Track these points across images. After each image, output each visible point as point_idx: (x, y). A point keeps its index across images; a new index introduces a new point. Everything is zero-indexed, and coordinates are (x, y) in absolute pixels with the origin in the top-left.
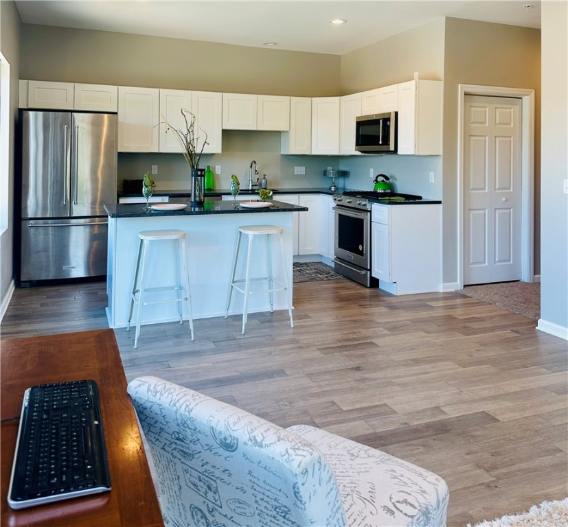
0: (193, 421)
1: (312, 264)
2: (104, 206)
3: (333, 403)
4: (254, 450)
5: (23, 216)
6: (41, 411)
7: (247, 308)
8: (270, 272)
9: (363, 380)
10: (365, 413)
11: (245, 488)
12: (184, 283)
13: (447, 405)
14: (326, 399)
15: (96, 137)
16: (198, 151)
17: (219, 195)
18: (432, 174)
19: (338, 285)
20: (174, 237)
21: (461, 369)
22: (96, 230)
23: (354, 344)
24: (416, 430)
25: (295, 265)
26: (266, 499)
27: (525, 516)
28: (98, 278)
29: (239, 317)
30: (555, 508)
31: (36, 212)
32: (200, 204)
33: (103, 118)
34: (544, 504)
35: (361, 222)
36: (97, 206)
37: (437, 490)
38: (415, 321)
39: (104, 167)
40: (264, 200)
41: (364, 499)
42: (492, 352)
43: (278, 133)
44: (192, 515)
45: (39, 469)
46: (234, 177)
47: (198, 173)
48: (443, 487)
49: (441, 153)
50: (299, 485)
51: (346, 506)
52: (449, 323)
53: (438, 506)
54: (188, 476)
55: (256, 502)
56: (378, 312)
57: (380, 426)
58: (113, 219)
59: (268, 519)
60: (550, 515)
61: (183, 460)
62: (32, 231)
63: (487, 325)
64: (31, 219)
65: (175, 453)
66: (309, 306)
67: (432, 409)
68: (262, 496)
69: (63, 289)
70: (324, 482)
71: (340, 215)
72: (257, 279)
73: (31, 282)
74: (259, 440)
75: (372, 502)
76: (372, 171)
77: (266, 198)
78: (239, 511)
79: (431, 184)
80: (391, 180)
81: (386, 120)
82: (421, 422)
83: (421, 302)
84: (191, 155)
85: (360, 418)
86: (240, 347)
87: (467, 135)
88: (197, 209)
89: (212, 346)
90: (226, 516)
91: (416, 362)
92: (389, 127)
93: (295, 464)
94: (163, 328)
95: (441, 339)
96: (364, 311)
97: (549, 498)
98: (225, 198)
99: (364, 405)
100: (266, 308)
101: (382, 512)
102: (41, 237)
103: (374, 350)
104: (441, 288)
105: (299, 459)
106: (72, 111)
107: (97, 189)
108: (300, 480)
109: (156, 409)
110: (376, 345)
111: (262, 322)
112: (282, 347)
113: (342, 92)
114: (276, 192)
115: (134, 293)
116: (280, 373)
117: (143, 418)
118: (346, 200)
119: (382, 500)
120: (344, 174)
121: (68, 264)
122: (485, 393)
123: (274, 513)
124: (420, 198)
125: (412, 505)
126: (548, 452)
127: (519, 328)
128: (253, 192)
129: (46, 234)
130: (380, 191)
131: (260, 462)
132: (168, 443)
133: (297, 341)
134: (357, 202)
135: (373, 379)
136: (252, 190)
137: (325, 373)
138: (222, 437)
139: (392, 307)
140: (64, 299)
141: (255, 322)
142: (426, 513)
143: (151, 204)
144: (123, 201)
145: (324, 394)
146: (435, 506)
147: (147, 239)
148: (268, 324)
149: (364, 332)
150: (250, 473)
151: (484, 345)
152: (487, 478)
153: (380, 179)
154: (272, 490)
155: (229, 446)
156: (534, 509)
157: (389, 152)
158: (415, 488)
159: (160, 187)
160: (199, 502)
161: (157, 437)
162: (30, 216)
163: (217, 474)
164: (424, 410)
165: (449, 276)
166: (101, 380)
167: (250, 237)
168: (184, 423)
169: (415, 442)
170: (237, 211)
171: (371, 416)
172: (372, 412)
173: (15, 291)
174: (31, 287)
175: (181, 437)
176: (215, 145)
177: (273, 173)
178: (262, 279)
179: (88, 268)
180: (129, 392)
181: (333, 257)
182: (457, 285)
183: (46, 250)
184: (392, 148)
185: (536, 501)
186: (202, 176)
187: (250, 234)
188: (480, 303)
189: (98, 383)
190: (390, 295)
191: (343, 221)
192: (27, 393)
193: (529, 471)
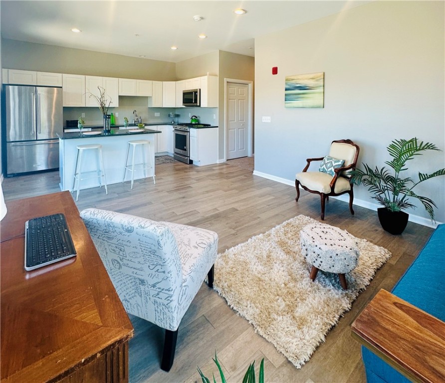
0: (113, 223)
1: (163, 156)
2: (57, 134)
3: (173, 212)
4: (141, 231)
5: (8, 140)
6: (36, 229)
7: (133, 177)
8: (144, 160)
9: (185, 202)
10: (186, 215)
11: (137, 246)
12: (101, 168)
13: (219, 207)
14: (170, 211)
15: (50, 99)
16: (107, 106)
17: (118, 127)
18: (214, 115)
19: (175, 164)
20: (96, 147)
21: (225, 193)
22: (51, 146)
23: (182, 188)
24: (207, 218)
25: (156, 157)
26: (146, 249)
27: (247, 243)
28: (54, 169)
29: (130, 182)
30: (257, 238)
31: (15, 138)
32: (109, 131)
33: (54, 89)
34: (253, 237)
35: (185, 137)
36: (52, 134)
37: (214, 237)
38: (208, 176)
39: (55, 115)
40: (140, 128)
41: (186, 245)
42: (236, 185)
43: (146, 98)
44: (113, 264)
45: (39, 253)
46: (126, 118)
47: (107, 117)
48: (216, 235)
49: (218, 106)
50: (160, 240)
51: (179, 248)
52: (221, 175)
53: (214, 243)
54: (110, 247)
55: (142, 251)
56: (193, 174)
57: (193, 219)
58: (62, 140)
59: (147, 257)
60: (255, 241)
61: (108, 241)
62: (13, 148)
63: (235, 175)
64: (13, 142)
65: (104, 238)
66: (162, 174)
67: (214, 209)
68: (144, 248)
69: (33, 176)
70: (170, 238)
71: (176, 134)
72: (138, 165)
73: (13, 174)
74: (143, 226)
75: (189, 245)
76: (190, 114)
77: (141, 127)
78: (134, 256)
79: (214, 120)
80: (198, 118)
81: (196, 92)
82: (209, 215)
83: (210, 168)
84: (103, 108)
85: (185, 217)
86: (130, 195)
87: (228, 99)
88: (107, 134)
89: (117, 195)
90: (128, 260)
91: (207, 192)
92: (197, 95)
93: (158, 232)
94: (91, 190)
95: (218, 182)
96: (186, 174)
97: (255, 235)
98: (120, 128)
99: (187, 211)
100: (143, 177)
101: (193, 248)
102: (19, 151)
103: (191, 189)
104: (218, 162)
105: (159, 230)
106: (36, 86)
107: (51, 125)
108: (160, 238)
109: (95, 221)
110: (191, 187)
111: (140, 183)
112: (150, 193)
113: (176, 79)
114: (146, 125)
115: (75, 175)
116: (150, 203)
117: (88, 226)
118: (179, 127)
119: (193, 243)
120: (178, 116)
121: (36, 163)
122: (234, 201)
123: (150, 254)
124: (210, 125)
125: (205, 244)
126: (255, 219)
127: (247, 175)
128: (135, 125)
129: (22, 149)
130: (193, 123)
131: (143, 235)
132: (101, 235)
133: (157, 189)
134: (183, 128)
135: (191, 201)
136: (134, 124)
137: (170, 201)
138: (126, 228)
139: (198, 171)
140: (34, 181)
141: (137, 183)
142: (210, 246)
143: (82, 132)
144: (66, 131)
145: (169, 209)
146: (213, 243)
147: (81, 149)
148: (143, 184)
149: (186, 182)
150: (139, 240)
151: (233, 182)
152: (233, 232)
153: (193, 118)
154: (149, 245)
155: (129, 231)
156: (250, 240)
157: (197, 106)
158: (206, 237)
159: (87, 123)
160: (116, 257)
161: (95, 233)
162: (11, 140)
163: (124, 243)
164: (210, 210)
165: (221, 157)
166: (65, 213)
167: (134, 146)
168: (109, 225)
169: (207, 223)
170: (127, 134)
171: (189, 215)
172: (189, 214)
173: (4, 179)
174: (14, 176)
175: (107, 231)
176: (115, 103)
177: (144, 115)
178: (140, 164)
179: (47, 165)
180: (81, 216)
181: (173, 152)
182: (224, 160)
183: (22, 157)
184: (198, 104)
185: (250, 237)
186: (109, 118)
187: (134, 144)
188: (232, 166)
189: (64, 214)
190: (197, 166)
191: (177, 136)
192: (27, 223)
193: (248, 226)
